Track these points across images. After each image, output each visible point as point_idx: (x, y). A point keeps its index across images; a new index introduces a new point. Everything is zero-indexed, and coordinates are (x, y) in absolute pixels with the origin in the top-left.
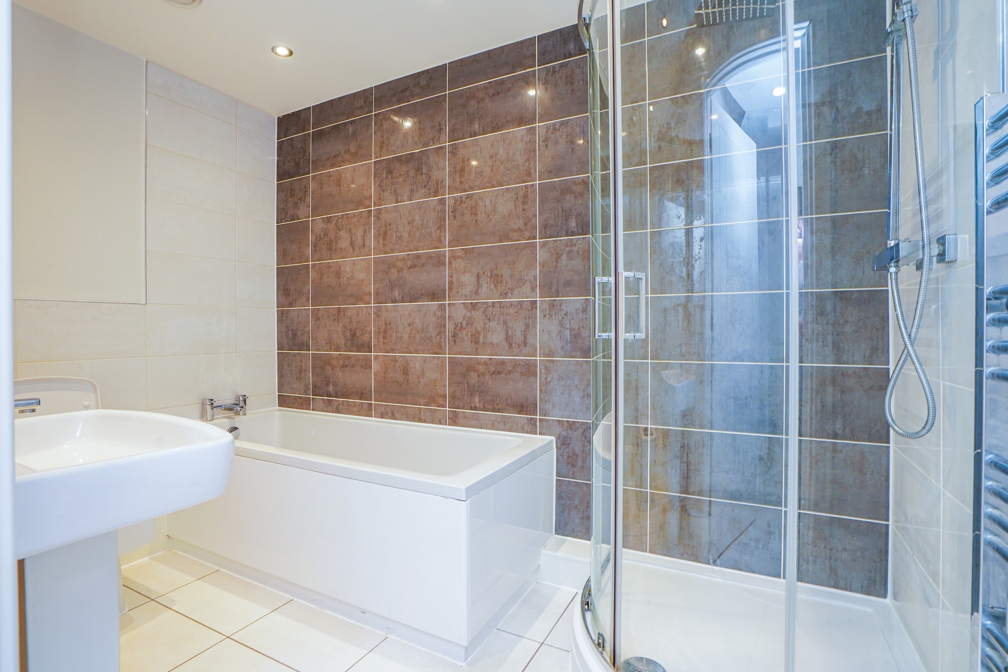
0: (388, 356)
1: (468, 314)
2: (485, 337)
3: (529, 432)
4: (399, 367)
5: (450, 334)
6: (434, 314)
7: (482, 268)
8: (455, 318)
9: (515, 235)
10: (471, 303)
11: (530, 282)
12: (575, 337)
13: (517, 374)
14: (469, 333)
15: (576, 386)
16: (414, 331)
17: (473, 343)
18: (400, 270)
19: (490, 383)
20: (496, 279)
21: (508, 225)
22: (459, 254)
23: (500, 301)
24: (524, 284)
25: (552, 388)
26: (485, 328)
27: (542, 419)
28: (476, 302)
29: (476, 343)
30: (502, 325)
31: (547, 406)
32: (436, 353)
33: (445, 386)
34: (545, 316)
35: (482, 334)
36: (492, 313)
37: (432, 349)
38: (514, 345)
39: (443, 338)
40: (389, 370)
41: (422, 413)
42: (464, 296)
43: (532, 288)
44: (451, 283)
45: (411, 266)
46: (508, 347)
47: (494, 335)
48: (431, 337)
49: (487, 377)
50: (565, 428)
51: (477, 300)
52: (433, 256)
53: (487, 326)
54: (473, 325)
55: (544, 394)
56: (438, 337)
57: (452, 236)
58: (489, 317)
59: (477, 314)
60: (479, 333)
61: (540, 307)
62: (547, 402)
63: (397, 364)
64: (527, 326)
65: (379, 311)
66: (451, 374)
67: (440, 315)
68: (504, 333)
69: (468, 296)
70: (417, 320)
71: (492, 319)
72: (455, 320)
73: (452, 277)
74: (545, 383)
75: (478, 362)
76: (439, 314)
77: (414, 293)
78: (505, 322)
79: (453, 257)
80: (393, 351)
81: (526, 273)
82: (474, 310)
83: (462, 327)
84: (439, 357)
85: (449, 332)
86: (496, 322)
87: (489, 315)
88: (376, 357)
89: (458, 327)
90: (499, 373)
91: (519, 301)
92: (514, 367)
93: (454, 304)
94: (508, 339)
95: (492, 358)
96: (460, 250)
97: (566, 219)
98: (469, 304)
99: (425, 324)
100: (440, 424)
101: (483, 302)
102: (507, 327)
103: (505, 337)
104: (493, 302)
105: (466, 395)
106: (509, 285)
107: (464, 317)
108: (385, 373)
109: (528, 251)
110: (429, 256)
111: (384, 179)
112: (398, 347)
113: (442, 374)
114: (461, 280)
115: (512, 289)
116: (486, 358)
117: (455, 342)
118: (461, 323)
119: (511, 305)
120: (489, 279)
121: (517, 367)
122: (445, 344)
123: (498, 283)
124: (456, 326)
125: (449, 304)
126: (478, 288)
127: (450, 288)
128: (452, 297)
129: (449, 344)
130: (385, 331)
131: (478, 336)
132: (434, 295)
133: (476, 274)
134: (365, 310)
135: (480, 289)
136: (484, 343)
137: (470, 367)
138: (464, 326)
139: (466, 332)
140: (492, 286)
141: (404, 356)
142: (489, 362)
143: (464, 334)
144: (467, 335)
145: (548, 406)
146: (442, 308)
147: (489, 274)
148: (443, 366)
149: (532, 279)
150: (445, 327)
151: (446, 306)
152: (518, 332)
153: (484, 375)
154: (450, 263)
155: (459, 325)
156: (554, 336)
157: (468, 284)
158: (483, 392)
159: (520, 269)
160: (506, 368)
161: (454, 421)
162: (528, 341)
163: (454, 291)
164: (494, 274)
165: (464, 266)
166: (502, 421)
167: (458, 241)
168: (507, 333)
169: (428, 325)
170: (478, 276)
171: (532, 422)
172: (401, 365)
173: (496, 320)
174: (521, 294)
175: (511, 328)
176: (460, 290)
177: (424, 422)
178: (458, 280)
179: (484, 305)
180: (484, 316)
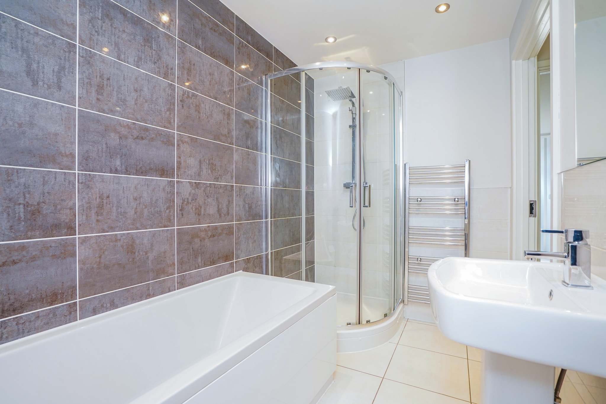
0: (104, 236)
1: (193, 191)
2: (205, 210)
3: (230, 272)
4: (122, 246)
5: (178, 208)
6: (164, 189)
7: (203, 156)
8: (182, 194)
9: (223, 138)
10: (195, 183)
11: (230, 172)
12: (250, 209)
13: (224, 235)
14: (194, 207)
15: (250, 237)
16: (141, 206)
17: (197, 215)
18: (123, 138)
19: (208, 244)
20: (212, 167)
21: (219, 130)
22: (186, 140)
23: (214, 183)
24: (227, 173)
25: (240, 240)
26: (205, 203)
27: (237, 261)
28: (199, 182)
29: (199, 215)
30: (216, 201)
31: (238, 252)
32: (165, 227)
33: (174, 255)
34: (237, 195)
35: (203, 207)
36: (210, 192)
37: (161, 223)
38: (222, 215)
39: (172, 212)
40: (106, 253)
41: (151, 288)
42: (190, 176)
43: (231, 177)
44: (179, 163)
45: (137, 136)
46: (219, 217)
47: (211, 209)
48: (160, 211)
49: (207, 240)
51: (200, 181)
52: (162, 134)
53: (206, 202)
54: (197, 200)
55: (237, 245)
56: (168, 211)
57: (180, 122)
58: (207, 195)
59: (200, 192)
60: (201, 207)
61: (235, 189)
62: (238, 250)
63: (119, 244)
64: (229, 202)
66: (179, 243)
67: (169, 191)
68: (217, 206)
69: (193, 176)
70: (145, 195)
71: (209, 196)
72: (182, 196)
73: (180, 158)
74: (238, 238)
75: (200, 229)
76: (168, 189)
77: (141, 165)
78: (217, 199)
79: (181, 140)
80: (112, 229)
81: (228, 166)
82: (198, 188)
83: (188, 202)
84: (168, 230)
85: (177, 206)
86: (212, 199)
87: (208, 194)
88: (83, 241)
89: (185, 203)
90: (214, 236)
91: (225, 185)
92: (222, 231)
93: (182, 182)
94: (219, 211)
95: (209, 226)
96: (187, 137)
97: (247, 138)
98: (194, 183)
99: (154, 199)
100: (170, 291)
101: (203, 183)
102: (218, 202)
103: (217, 210)
104: (210, 183)
105: (191, 258)
106: (219, 173)
107: (190, 194)
108: (100, 257)
109: (230, 152)
110: (159, 133)
112: (121, 224)
113: (171, 245)
114: (187, 162)
115: (221, 176)
116: (206, 226)
117: (183, 215)
118: (188, 199)
119: (221, 187)
120: (207, 166)
121: (224, 230)
122: (174, 217)
123: (213, 170)
124: (184, 201)
125: (178, 182)
126: (200, 171)
127: (179, 168)
128: (180, 175)
129: (177, 216)
130: (101, 207)
131: (200, 209)
132: (163, 171)
133: (199, 160)
134: (60, 178)
135: (202, 172)
136: (204, 215)
137: (195, 235)
138: (190, 201)
139: (191, 206)
140: (210, 172)
141: (128, 234)
142: (207, 229)
143: (190, 208)
144: (192, 208)
145: (240, 252)
146: (171, 184)
147: (207, 162)
148: (172, 237)
149: (232, 171)
150: (174, 201)
151: (174, 183)
152: (224, 206)
153: (204, 239)
154: (178, 145)
155: (186, 200)
156: (241, 208)
157: (193, 167)
158: (204, 253)
159: (225, 163)
160: (218, 231)
161: (182, 284)
162: (229, 212)
163: (182, 170)
164: (211, 163)
165: (190, 151)
167: (185, 128)
168: (218, 206)
169: (157, 200)
170: (200, 162)
171: (232, 265)
172: (125, 244)
173: (212, 197)
174: (226, 180)
175: (221, 203)
176: (187, 170)
177: (154, 295)
178: (185, 161)
179: (204, 185)
180: (204, 193)
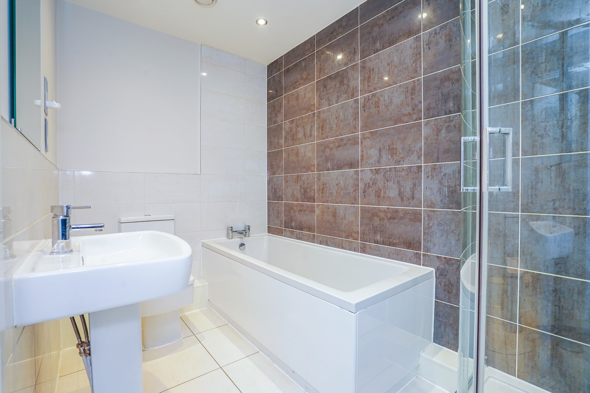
0: (324, 205)
1: (374, 177)
2: (385, 193)
3: (415, 263)
4: (331, 212)
5: (362, 190)
6: (352, 177)
7: (383, 144)
8: (364, 180)
9: (405, 119)
10: (375, 169)
11: (417, 152)
12: (452, 193)
13: (407, 220)
14: (374, 190)
15: (453, 231)
16: (339, 189)
17: (377, 197)
18: (331, 149)
19: (388, 225)
20: (392, 151)
21: (400, 112)
22: (368, 136)
23: (395, 167)
24: (412, 154)
25: (433, 231)
26: (384, 187)
27: (425, 254)
28: (379, 168)
29: (379, 197)
30: (396, 184)
31: (428, 245)
32: (353, 204)
33: (358, 226)
34: (428, 177)
35: (382, 190)
36: (390, 176)
37: (350, 201)
38: (405, 198)
39: (357, 193)
40: (325, 214)
41: (344, 243)
42: (371, 165)
43: (418, 156)
44: (362, 156)
45: (338, 146)
46: (400, 200)
47: (391, 192)
48: (350, 193)
49: (386, 221)
50: (443, 262)
51: (380, 167)
52: (351, 138)
53: (386, 185)
54: (377, 184)
55: (427, 235)
56: (354, 193)
57: (363, 124)
58: (387, 179)
59: (379, 177)
60: (381, 190)
61: (424, 170)
62: (429, 242)
63: (330, 210)
64: (415, 185)
65: (319, 176)
66: (362, 218)
68: (398, 190)
69: (373, 164)
70: (341, 182)
71: (389, 180)
72: (365, 182)
73: (363, 152)
74: (428, 228)
75: (380, 210)
76: (355, 177)
77: (339, 163)
78: (398, 182)
79: (364, 138)
80: (327, 202)
81: (413, 146)
82: (377, 174)
83: (369, 186)
84: (354, 206)
85: (361, 189)
86: (392, 182)
87: (388, 178)
88: (318, 205)
89: (367, 186)
90: (394, 219)
91: (408, 166)
92: (404, 215)
93: (364, 170)
94: (400, 194)
95: (389, 208)
96: (368, 133)
97: (445, 101)
98: (374, 170)
99: (346, 184)
100: (355, 251)
101: (383, 168)
102: (400, 185)
103: (398, 192)
104: (390, 168)
105: (371, 232)
106: (401, 156)
107: (371, 179)
108: (323, 216)
109: (416, 129)
110: (349, 139)
111: (322, 92)
112: (330, 199)
113: (356, 218)
114: (368, 154)
115: (403, 158)
116: (385, 208)
117: (365, 196)
118: (369, 183)
119: (403, 170)
120: (387, 151)
121: (407, 214)
122: (359, 197)
123: (394, 154)
124: (366, 185)
125: (361, 171)
126: (380, 158)
127: (362, 160)
128: (363, 165)
129: (361, 197)
130: (323, 189)
131: (379, 192)
132: (352, 165)
133: (378, 149)
134: (311, 176)
135: (381, 159)
136: (384, 197)
137: (374, 214)
138: (371, 185)
139: (372, 189)
140: (390, 157)
141: (333, 205)
142: (387, 210)
143: (371, 191)
144: (372, 191)
145: (430, 245)
146: (357, 173)
147: (387, 148)
148: (357, 212)
149: (419, 149)
150: (358, 186)
151: (359, 172)
152: (408, 189)
153: (383, 219)
154: (361, 142)
155: (367, 184)
156: (435, 192)
157: (373, 156)
158: (383, 232)
159: (409, 143)
160: (399, 215)
161: (364, 250)
162: (415, 196)
163: (364, 161)
164: (391, 148)
165: (371, 144)
166: (395, 253)
167: (367, 126)
168: (400, 190)
169: (348, 185)
170: (380, 150)
171: (418, 256)
172: (332, 211)
173: (392, 180)
174: (410, 161)
175: (403, 186)
176: (368, 160)
177: (345, 249)
178: (367, 153)
179: (384, 170)
180: (384, 178)
